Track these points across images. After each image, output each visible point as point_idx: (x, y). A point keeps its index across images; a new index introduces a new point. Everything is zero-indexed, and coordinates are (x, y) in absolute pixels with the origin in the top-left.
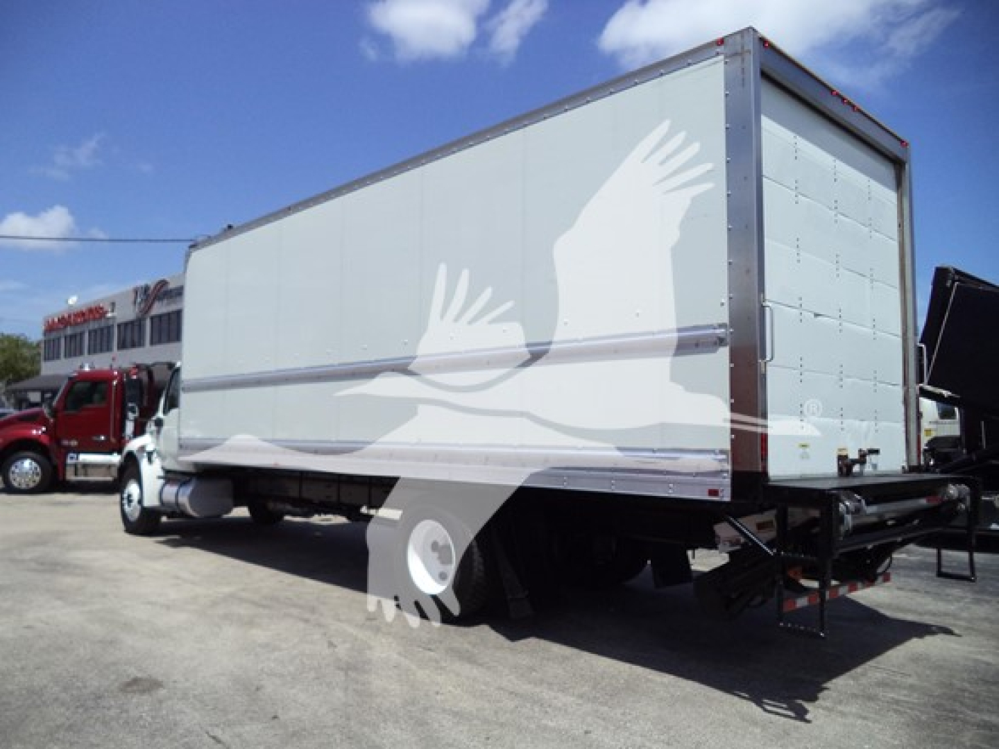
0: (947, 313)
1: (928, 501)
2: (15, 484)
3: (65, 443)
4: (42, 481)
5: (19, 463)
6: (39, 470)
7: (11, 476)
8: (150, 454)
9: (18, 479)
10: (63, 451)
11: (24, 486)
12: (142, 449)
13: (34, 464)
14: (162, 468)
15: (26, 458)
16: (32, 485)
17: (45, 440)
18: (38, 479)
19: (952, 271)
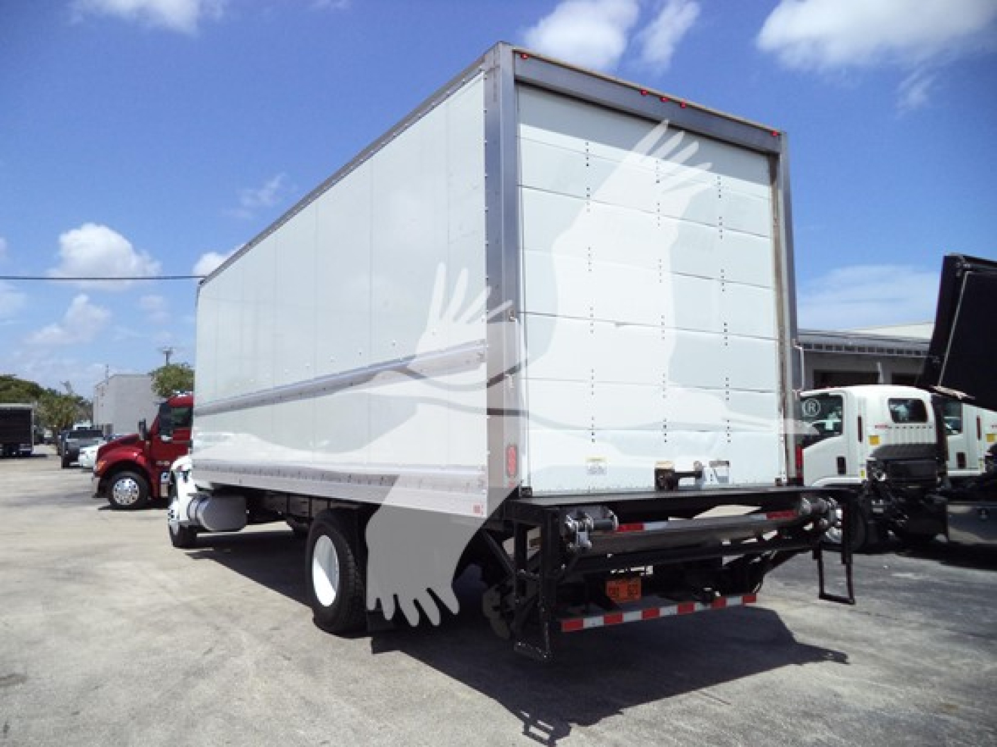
0: (959, 306)
1: (769, 517)
2: (118, 501)
3: (159, 463)
4: (140, 498)
5: (120, 482)
6: (137, 488)
7: (115, 494)
8: (186, 473)
9: (120, 496)
10: (157, 470)
11: (125, 503)
12: (180, 468)
13: (133, 483)
14: (196, 485)
15: (127, 477)
16: (132, 501)
17: (141, 460)
18: (136, 496)
19: (962, 258)
